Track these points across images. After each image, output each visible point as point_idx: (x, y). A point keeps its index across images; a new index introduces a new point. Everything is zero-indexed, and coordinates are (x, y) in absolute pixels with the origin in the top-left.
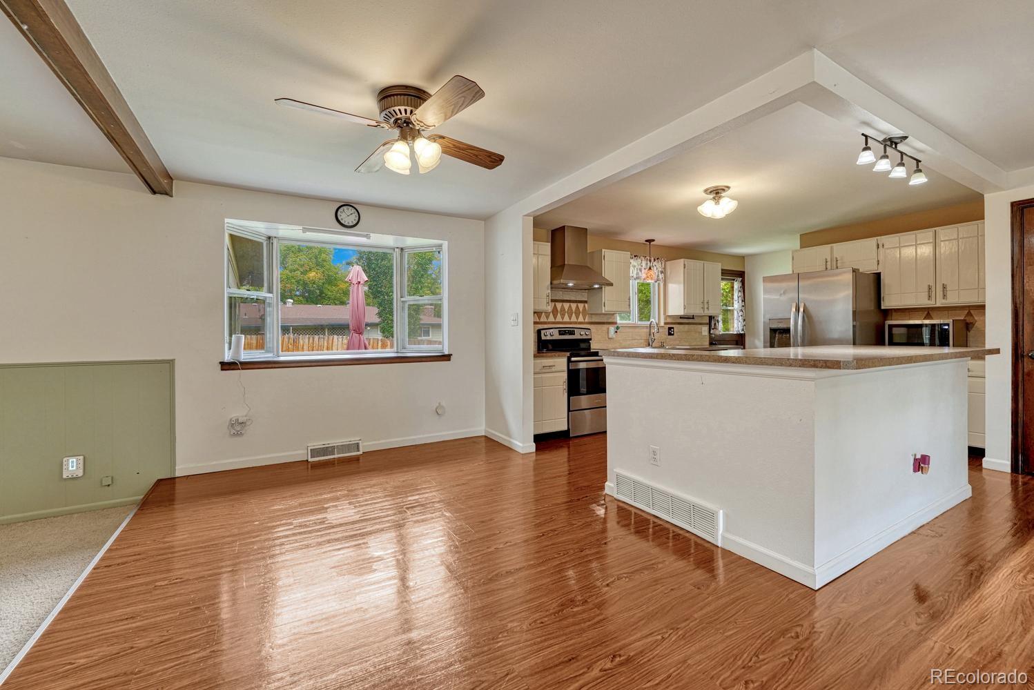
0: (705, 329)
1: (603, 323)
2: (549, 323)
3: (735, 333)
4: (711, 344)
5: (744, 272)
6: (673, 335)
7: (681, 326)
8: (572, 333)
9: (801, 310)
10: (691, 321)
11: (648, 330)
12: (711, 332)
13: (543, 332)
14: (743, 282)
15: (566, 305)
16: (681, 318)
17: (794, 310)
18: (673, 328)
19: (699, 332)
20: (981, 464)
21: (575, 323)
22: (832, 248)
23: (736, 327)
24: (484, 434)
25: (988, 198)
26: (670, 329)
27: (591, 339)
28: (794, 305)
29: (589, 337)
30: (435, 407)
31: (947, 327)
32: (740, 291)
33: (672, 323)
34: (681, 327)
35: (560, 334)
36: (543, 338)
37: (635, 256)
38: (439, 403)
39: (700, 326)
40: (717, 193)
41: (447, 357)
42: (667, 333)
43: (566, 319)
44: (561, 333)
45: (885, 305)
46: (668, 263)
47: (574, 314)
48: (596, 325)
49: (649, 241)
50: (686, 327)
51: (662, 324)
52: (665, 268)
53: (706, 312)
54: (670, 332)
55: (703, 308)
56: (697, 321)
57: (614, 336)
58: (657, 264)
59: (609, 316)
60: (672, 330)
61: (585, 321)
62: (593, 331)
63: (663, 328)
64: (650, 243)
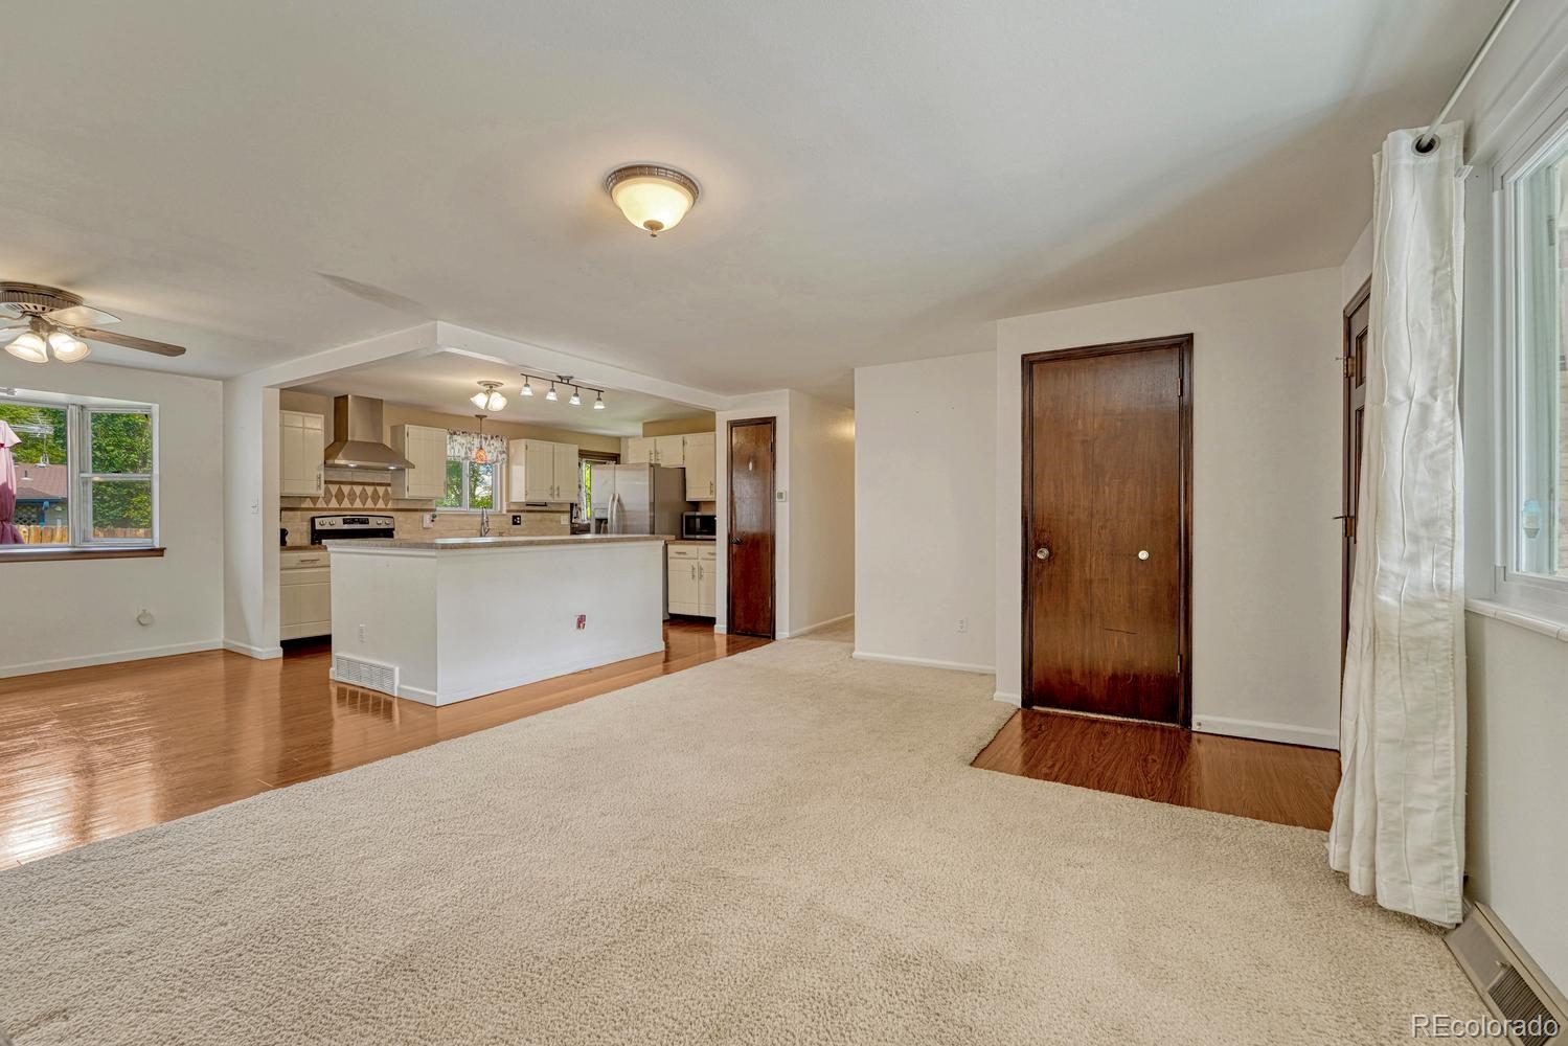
0: (564, 516)
1: (416, 510)
2: (330, 509)
5: (619, 455)
6: (518, 522)
8: (365, 522)
9: (616, 500)
10: (542, 508)
13: (316, 520)
15: (358, 489)
16: (529, 504)
17: (611, 499)
18: (517, 515)
19: (557, 522)
20: (713, 630)
21: (373, 510)
22: (655, 441)
24: (221, 647)
25: (717, 413)
26: (514, 517)
28: (612, 495)
29: (390, 527)
30: (136, 616)
33: (517, 511)
34: (532, 515)
35: (345, 524)
36: (318, 527)
37: (461, 433)
38: (144, 611)
39: (558, 515)
40: (490, 387)
41: (160, 552)
42: (511, 521)
43: (358, 504)
44: (345, 522)
46: (510, 442)
47: (369, 499)
48: (403, 513)
49: (480, 416)
50: (539, 515)
51: (504, 512)
52: (508, 448)
53: (556, 499)
54: (516, 521)
55: (552, 495)
56: (554, 509)
57: (431, 525)
58: (496, 443)
59: (425, 502)
60: (518, 518)
61: (388, 507)
62: (400, 519)
63: (505, 516)
64: (481, 420)
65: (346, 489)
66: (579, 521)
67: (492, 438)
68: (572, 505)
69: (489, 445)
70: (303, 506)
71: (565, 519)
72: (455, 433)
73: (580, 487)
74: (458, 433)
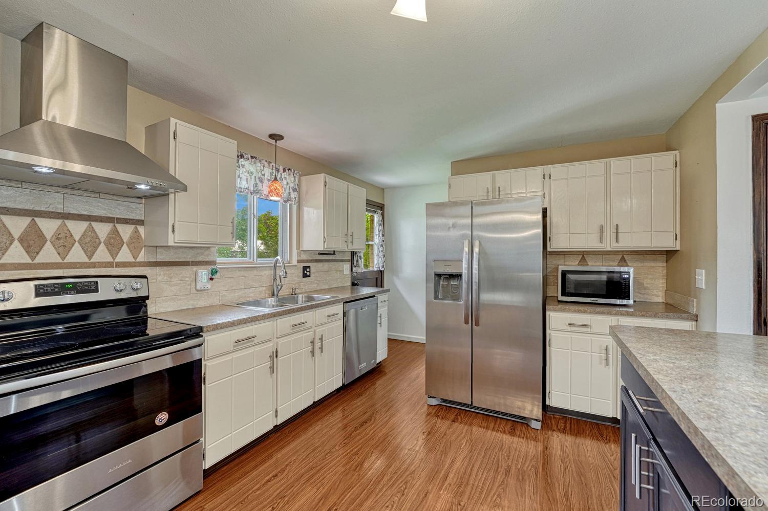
0: (347, 266)
1: (184, 264)
3: (376, 270)
4: (354, 283)
5: (384, 204)
6: (309, 276)
7: (320, 264)
8: (92, 289)
9: (476, 250)
10: (331, 257)
11: (272, 272)
12: (353, 271)
14: (383, 215)
15: (76, 227)
16: (320, 254)
17: (466, 249)
18: (309, 267)
19: (340, 272)
21: (107, 265)
22: (494, 176)
23: (377, 263)
27: (147, 298)
28: (466, 243)
29: (145, 294)
31: (626, 276)
32: (380, 225)
33: (307, 261)
35: (38, 294)
37: (252, 157)
42: (301, 275)
43: (77, 256)
44: (41, 291)
45: (552, 246)
46: (303, 178)
47: (102, 247)
48: (164, 269)
49: (275, 137)
50: (326, 266)
51: (296, 263)
52: (299, 185)
53: (350, 247)
54: (306, 272)
55: (347, 242)
56: (338, 257)
57: (210, 285)
58: (288, 177)
59: (199, 251)
60: (308, 270)
61: (138, 260)
62: (160, 278)
63: (296, 268)
64: (276, 143)
65: (49, 226)
67: (284, 170)
69: (281, 178)
71: (347, 268)
72: (243, 156)
74: (246, 156)
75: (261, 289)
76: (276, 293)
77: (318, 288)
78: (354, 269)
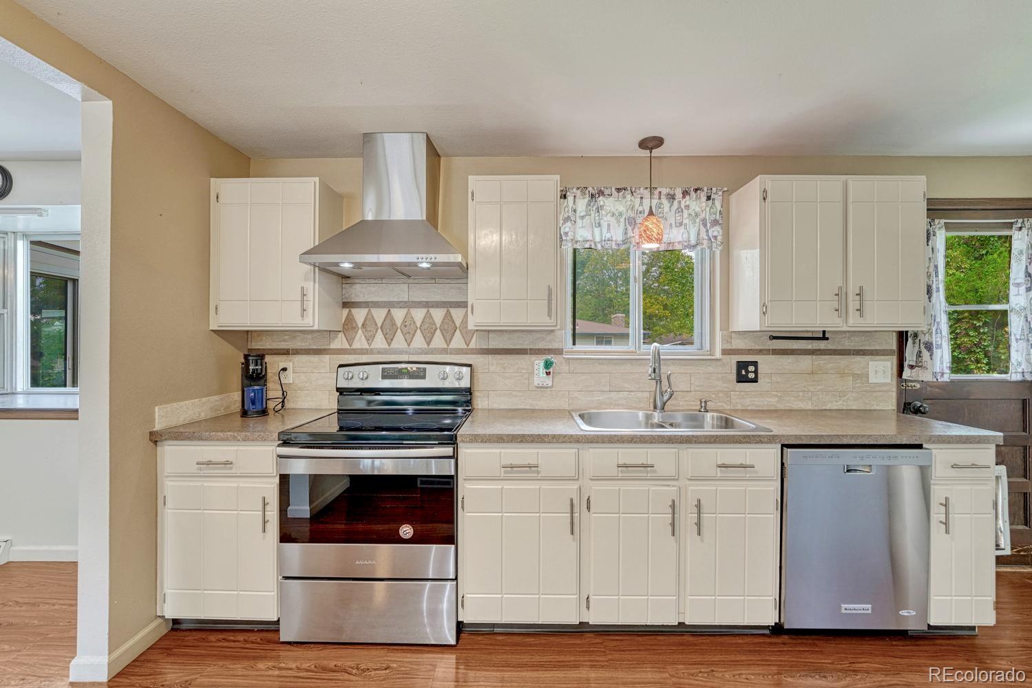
0: (890, 363)
1: (521, 352)
4: (909, 407)
6: (755, 380)
8: (421, 375)
10: (822, 345)
12: (904, 376)
13: (340, 370)
16: (776, 338)
18: (755, 364)
19: (856, 376)
27: (470, 390)
29: (464, 385)
33: (749, 352)
34: (786, 360)
35: (384, 377)
37: (619, 190)
39: (858, 358)
42: (734, 377)
43: (398, 342)
47: (438, 333)
48: (497, 356)
49: (651, 143)
50: (806, 362)
51: (718, 355)
52: (725, 212)
53: (854, 322)
54: (745, 373)
55: (841, 310)
56: (847, 344)
57: (548, 381)
58: (696, 204)
59: (539, 335)
60: (751, 368)
61: (470, 347)
62: (492, 368)
63: (719, 363)
64: (651, 152)
65: (399, 315)
66: (927, 377)
67: (685, 193)
68: (902, 337)
69: (679, 210)
70: (333, 346)
71: (881, 371)
72: (601, 193)
73: (929, 291)
74: (607, 192)
75: (639, 394)
76: (659, 404)
77: (781, 406)
78: (907, 374)
